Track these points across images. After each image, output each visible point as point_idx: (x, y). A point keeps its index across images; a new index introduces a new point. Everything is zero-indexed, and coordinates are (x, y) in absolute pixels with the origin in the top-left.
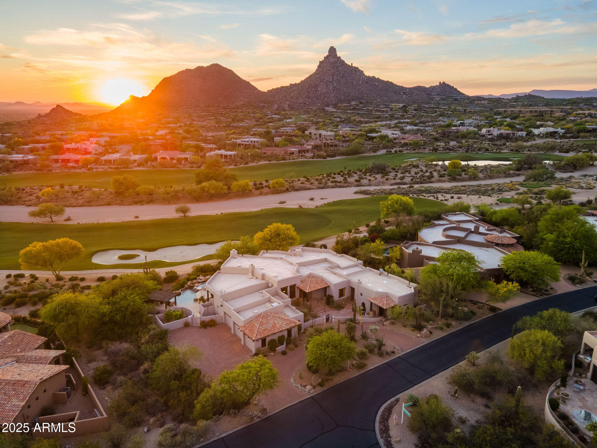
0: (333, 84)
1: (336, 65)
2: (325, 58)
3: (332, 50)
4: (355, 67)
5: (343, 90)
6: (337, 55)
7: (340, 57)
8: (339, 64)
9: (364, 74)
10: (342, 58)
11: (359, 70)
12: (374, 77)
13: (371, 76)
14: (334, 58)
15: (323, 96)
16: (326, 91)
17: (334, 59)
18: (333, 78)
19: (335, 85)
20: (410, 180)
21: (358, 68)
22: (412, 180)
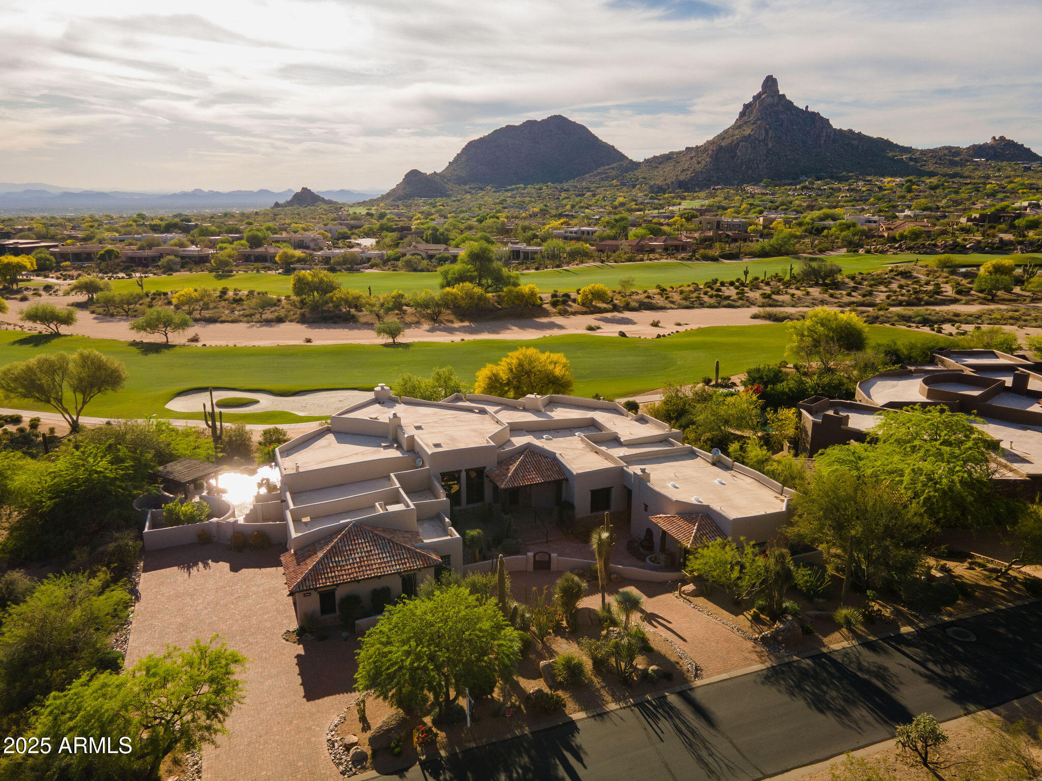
0: (767, 144)
1: (776, 108)
2: (754, 97)
3: (770, 83)
4: (813, 113)
5: (786, 156)
6: (778, 91)
7: (784, 96)
8: (780, 108)
9: (830, 126)
10: (788, 98)
11: (822, 118)
12: (850, 131)
13: (845, 128)
14: (772, 97)
15: (744, 166)
16: (752, 157)
17: (771, 99)
18: (767, 133)
19: (770, 145)
20: (884, 298)
21: (818, 114)
22: (888, 297)
